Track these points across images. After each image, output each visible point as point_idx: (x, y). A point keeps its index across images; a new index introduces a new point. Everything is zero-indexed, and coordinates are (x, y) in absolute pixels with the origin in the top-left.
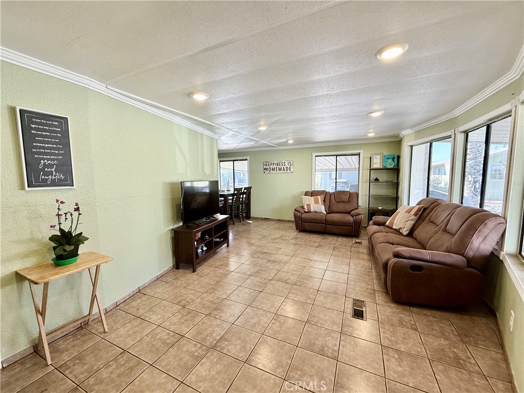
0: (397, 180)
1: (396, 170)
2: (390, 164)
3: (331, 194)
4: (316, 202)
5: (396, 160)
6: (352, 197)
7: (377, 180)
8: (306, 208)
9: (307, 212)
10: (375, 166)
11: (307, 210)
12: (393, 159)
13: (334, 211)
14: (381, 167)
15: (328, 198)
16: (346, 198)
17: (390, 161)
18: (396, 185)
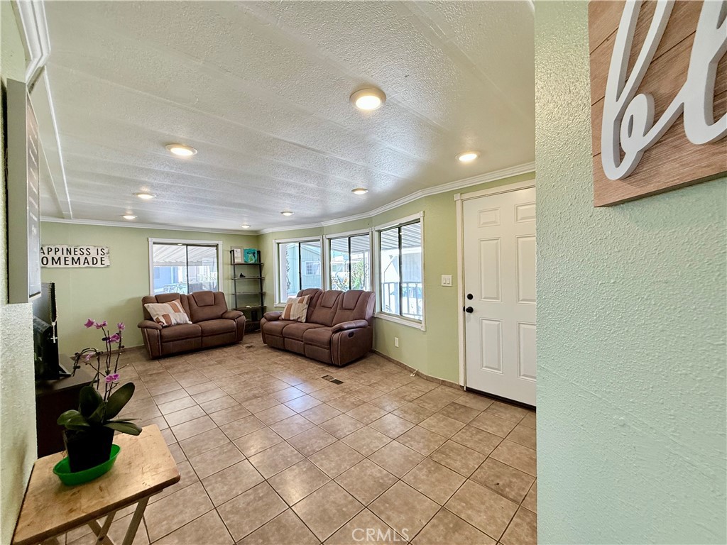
0: (261, 276)
1: (258, 266)
2: (252, 260)
3: (188, 297)
4: (176, 310)
5: (256, 255)
6: (217, 298)
7: (242, 276)
8: (164, 322)
9: (166, 327)
10: (237, 261)
11: (166, 324)
12: (254, 253)
13: (201, 319)
14: (243, 262)
15: (186, 302)
16: (210, 300)
17: (251, 255)
18: (260, 281)
